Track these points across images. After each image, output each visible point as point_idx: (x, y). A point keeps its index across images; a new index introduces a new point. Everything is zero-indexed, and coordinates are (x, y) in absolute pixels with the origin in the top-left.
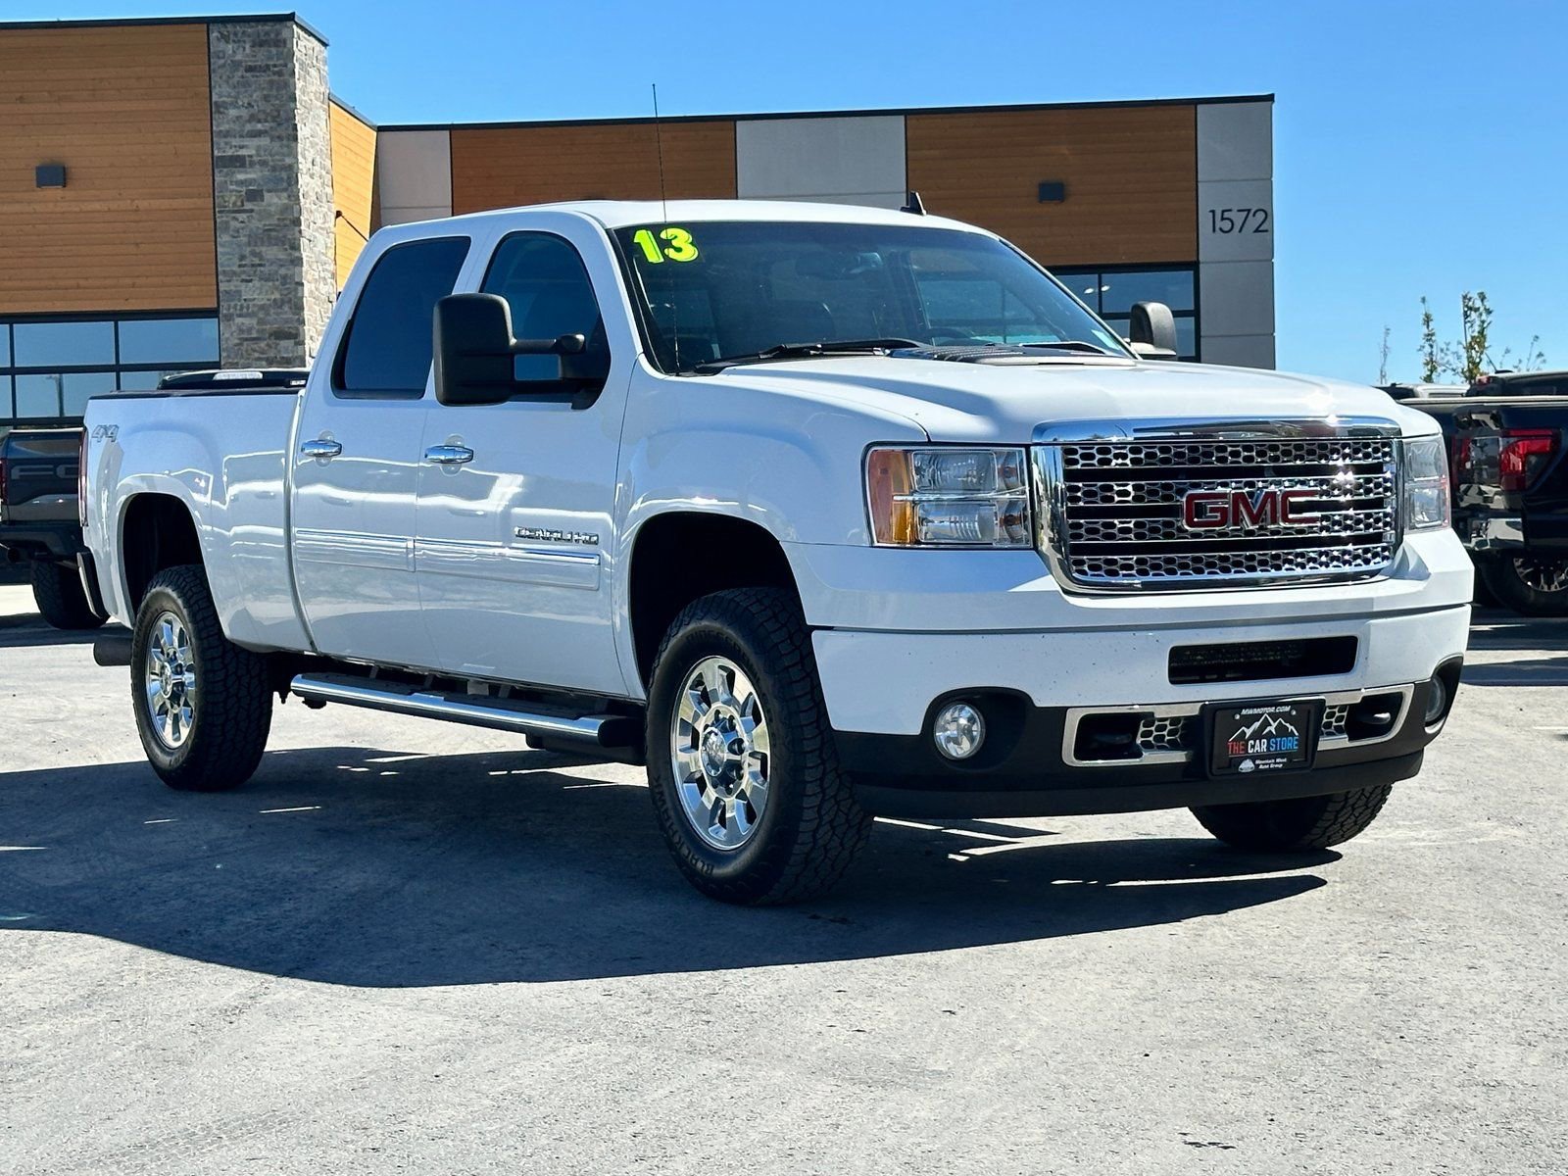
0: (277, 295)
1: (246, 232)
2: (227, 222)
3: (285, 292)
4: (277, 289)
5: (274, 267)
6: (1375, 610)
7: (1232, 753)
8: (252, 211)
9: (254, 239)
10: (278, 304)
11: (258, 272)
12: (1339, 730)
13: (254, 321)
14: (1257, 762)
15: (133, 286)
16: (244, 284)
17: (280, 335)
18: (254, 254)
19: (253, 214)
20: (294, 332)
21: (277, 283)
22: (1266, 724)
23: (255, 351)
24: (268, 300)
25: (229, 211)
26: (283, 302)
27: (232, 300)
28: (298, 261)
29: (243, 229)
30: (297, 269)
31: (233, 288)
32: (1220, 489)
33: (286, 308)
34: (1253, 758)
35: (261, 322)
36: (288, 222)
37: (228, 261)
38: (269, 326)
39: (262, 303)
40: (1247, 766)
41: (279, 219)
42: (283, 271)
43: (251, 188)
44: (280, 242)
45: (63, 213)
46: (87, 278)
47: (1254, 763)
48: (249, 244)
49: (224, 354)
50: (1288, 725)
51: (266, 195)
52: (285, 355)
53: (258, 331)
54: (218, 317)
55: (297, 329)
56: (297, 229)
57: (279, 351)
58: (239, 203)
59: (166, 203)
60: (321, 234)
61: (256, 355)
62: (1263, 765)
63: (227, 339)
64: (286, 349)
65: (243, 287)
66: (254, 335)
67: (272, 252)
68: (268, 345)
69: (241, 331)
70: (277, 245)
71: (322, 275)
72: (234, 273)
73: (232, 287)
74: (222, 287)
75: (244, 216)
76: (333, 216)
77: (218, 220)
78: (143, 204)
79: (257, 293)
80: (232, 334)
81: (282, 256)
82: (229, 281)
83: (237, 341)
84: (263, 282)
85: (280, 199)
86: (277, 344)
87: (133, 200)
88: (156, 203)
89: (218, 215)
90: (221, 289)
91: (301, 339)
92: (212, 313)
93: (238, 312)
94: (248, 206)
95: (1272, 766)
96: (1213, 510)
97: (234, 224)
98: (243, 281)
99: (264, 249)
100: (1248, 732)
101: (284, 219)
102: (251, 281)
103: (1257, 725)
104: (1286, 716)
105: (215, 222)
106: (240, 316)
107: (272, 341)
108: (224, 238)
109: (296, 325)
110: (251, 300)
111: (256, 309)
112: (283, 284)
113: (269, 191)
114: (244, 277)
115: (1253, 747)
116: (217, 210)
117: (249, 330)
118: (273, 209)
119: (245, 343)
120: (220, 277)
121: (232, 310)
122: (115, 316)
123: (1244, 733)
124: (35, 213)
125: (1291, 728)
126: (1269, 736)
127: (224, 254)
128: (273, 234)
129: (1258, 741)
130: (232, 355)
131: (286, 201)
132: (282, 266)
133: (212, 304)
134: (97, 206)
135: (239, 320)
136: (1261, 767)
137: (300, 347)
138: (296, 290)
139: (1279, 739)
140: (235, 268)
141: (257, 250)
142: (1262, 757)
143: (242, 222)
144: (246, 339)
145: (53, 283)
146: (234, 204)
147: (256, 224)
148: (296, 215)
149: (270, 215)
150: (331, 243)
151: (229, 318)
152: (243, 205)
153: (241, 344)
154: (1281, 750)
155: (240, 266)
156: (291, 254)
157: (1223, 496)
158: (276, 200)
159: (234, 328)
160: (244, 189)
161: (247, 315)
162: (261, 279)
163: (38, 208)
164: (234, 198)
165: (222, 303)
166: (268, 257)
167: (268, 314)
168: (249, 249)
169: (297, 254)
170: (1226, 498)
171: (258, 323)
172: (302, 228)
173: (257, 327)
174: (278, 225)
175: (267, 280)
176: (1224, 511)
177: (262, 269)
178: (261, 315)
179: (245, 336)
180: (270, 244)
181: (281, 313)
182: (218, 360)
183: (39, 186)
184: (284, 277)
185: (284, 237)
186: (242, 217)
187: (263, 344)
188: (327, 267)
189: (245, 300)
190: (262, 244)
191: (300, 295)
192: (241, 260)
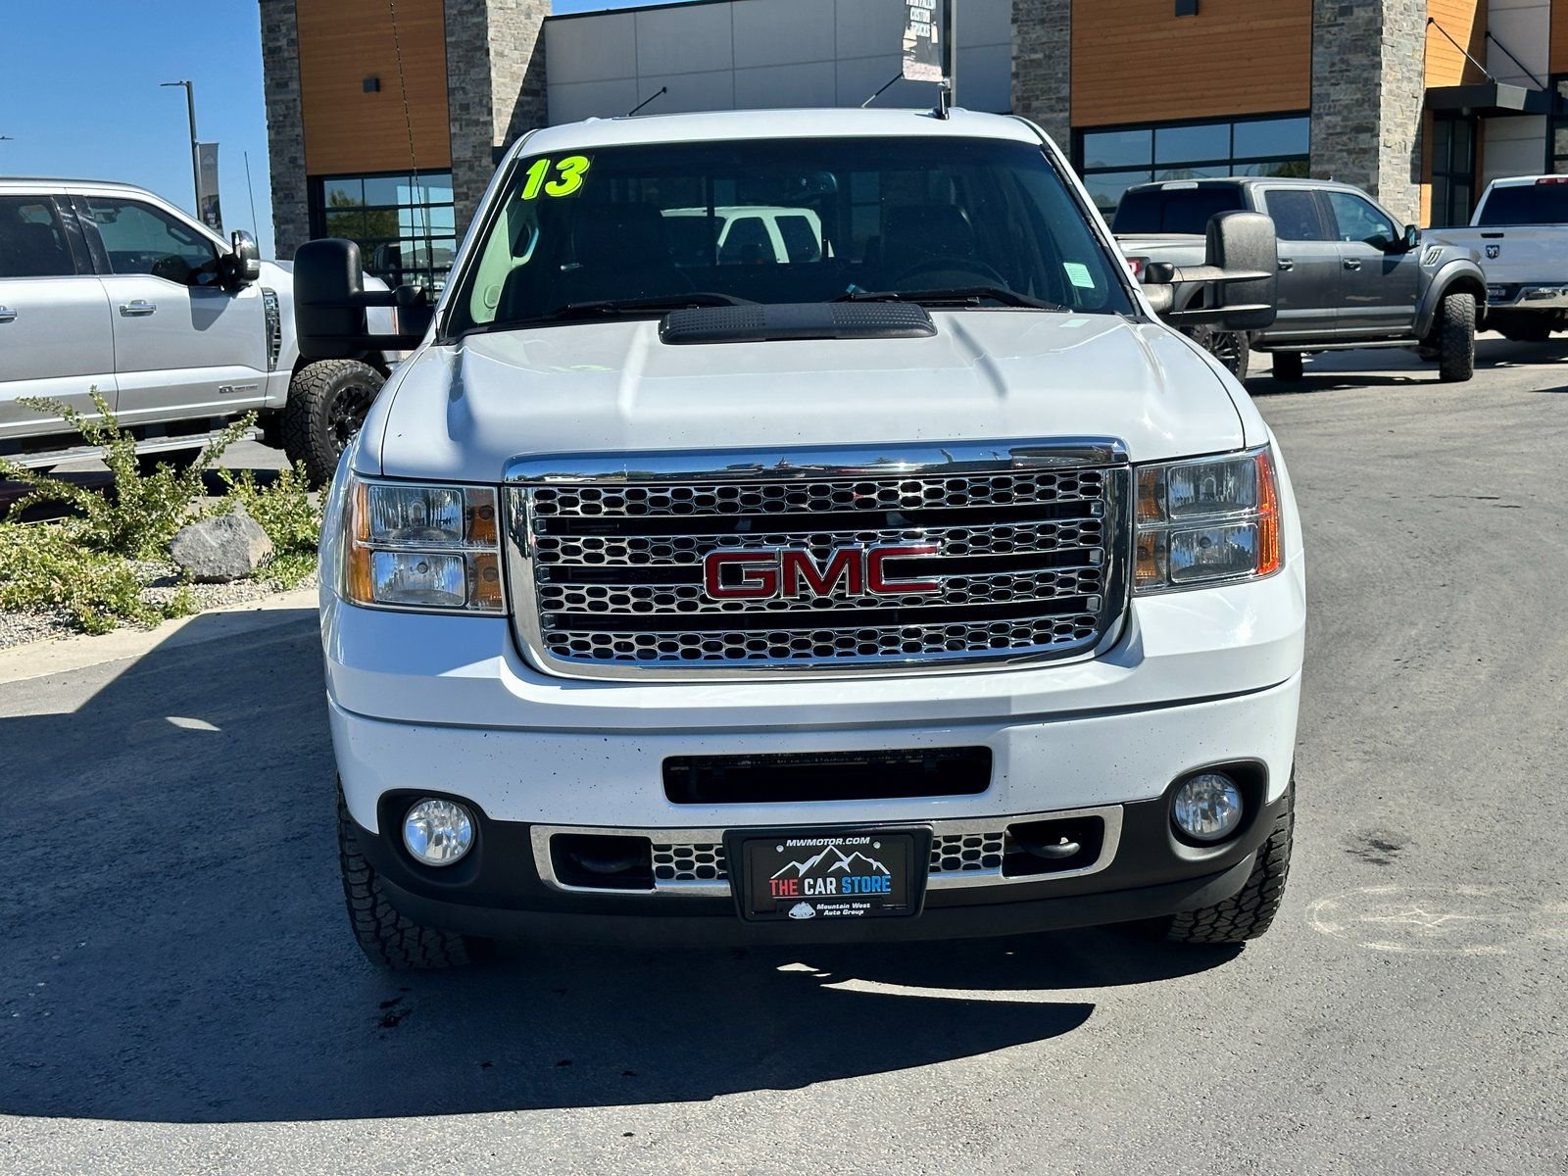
0: (1359, 96)
1: (1337, 43)
2: (1321, 36)
3: (1366, 93)
4: (1359, 89)
5: (1358, 72)
6: (1013, 713)
7: (778, 894)
8: (1343, 24)
9: (1343, 49)
10: (1360, 103)
11: (1345, 77)
12: (991, 862)
13: (1339, 118)
14: (819, 907)
15: (1245, 93)
16: (1332, 88)
17: (1360, 129)
18: (1342, 61)
19: (1343, 27)
20: (1370, 126)
21: (1360, 85)
22: (832, 858)
23: (1338, 143)
24: (1352, 100)
25: (1324, 26)
26: (1364, 101)
27: (1322, 102)
28: (1379, 66)
29: (1334, 40)
30: (1377, 71)
31: (1323, 92)
32: (767, 548)
33: (1366, 106)
34: (813, 902)
35: (1345, 119)
36: (1371, 32)
37: (1321, 69)
38: (1350, 123)
39: (1347, 102)
40: (802, 911)
41: (1365, 30)
42: (1365, 75)
43: (1343, 5)
44: (1364, 49)
45: (1194, 37)
46: (1208, 90)
47: (814, 908)
48: (1339, 53)
49: (1313, 147)
50: (871, 860)
51: (1355, 10)
52: (1363, 147)
53: (1342, 127)
54: (1310, 116)
55: (1374, 123)
56: (1379, 37)
57: (1358, 144)
58: (1333, 19)
59: (1272, 23)
60: (1409, 40)
61: (1339, 147)
62: (829, 911)
63: (1316, 135)
64: (1363, 140)
65: (1331, 90)
66: (1339, 130)
67: (1358, 59)
68: (1350, 139)
69: (1328, 127)
70: (1361, 52)
71: (1407, 75)
72: (1325, 78)
73: (1322, 90)
74: (1316, 90)
75: (1336, 29)
76: (1425, 23)
77: (1315, 34)
78: (1256, 25)
79: (1343, 94)
80: (1321, 130)
81: (1365, 62)
82: (1321, 86)
83: (1324, 136)
84: (1348, 85)
85: (1366, 12)
86: (1357, 137)
87: (1248, 22)
88: (1267, 23)
89: (1315, 30)
90: (1314, 93)
91: (1377, 132)
92: (1305, 113)
93: (1326, 111)
94: (1340, 20)
95: (845, 913)
96: (749, 575)
97: (1329, 37)
98: (1333, 84)
99: (1350, 56)
100: (803, 868)
101: (1369, 30)
102: (1338, 84)
103: (816, 859)
104: (866, 850)
105: (1312, 35)
106: (1328, 114)
107: (1353, 134)
108: (1319, 49)
109: (1372, 120)
110: (1337, 101)
111: (1341, 108)
112: (1364, 86)
113: (1358, 6)
114: (1333, 81)
115: (813, 887)
116: (1315, 25)
117: (1335, 126)
118: (1360, 21)
119: (1330, 138)
120: (1314, 83)
121: (1322, 110)
122: (1231, 119)
123: (795, 870)
124: (1174, 38)
125: (875, 864)
126: (839, 874)
127: (1318, 62)
128: (1360, 43)
129: (820, 881)
130: (1320, 148)
131: (1371, 14)
132: (1365, 70)
133: (1305, 106)
134: (1220, 29)
135: (1327, 118)
136: (826, 913)
137: (1375, 139)
138: (1375, 90)
139: (856, 879)
140: (1327, 74)
141: (1345, 57)
142: (829, 900)
143: (1335, 35)
144: (1331, 134)
145: (1183, 95)
146: (1329, 20)
147: (1346, 36)
148: (1379, 25)
149: (1357, 27)
150: (1421, 46)
151: (1319, 116)
152: (1335, 19)
153: (1327, 139)
154: (860, 891)
155: (1330, 72)
156: (1372, 60)
157: (771, 556)
158: (1363, 14)
159: (1322, 125)
160: (1337, 6)
161: (1334, 114)
162: (1346, 82)
163: (1176, 33)
164: (1328, 15)
165: (1314, 105)
166: (1355, 63)
167: (1351, 113)
168: (1338, 57)
169: (1377, 59)
170: (774, 559)
171: (1343, 121)
172: (1384, 36)
173: (1341, 123)
174: (1363, 35)
175: (1352, 83)
176: (770, 578)
177: (1348, 73)
178: (1345, 113)
179: (1331, 131)
180: (1356, 52)
181: (1361, 111)
182: (1307, 152)
183: (1177, 15)
184: (1366, 80)
185: (1369, 44)
186: (1335, 30)
187: (1345, 138)
188: (1413, 67)
189: (1333, 101)
190: (1350, 52)
191: (1378, 94)
192: (1331, 67)
